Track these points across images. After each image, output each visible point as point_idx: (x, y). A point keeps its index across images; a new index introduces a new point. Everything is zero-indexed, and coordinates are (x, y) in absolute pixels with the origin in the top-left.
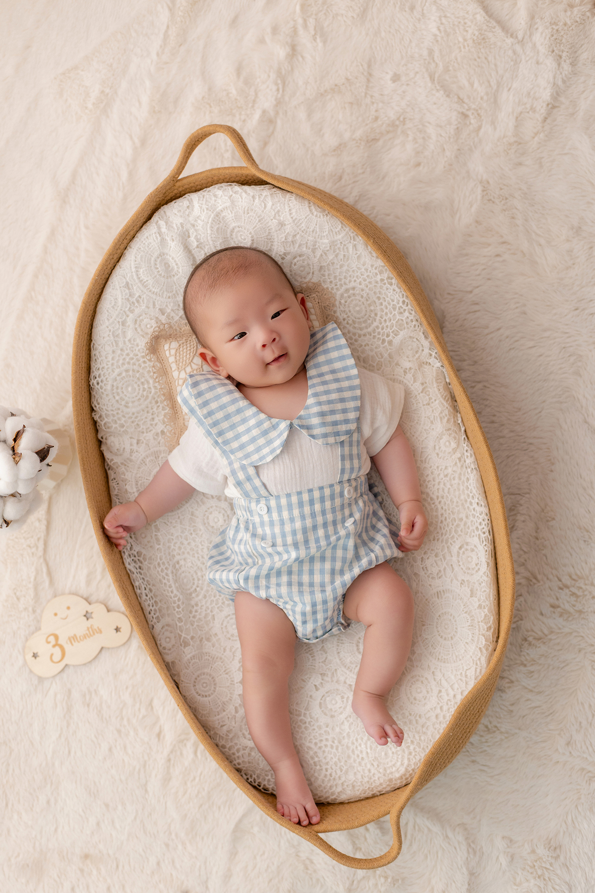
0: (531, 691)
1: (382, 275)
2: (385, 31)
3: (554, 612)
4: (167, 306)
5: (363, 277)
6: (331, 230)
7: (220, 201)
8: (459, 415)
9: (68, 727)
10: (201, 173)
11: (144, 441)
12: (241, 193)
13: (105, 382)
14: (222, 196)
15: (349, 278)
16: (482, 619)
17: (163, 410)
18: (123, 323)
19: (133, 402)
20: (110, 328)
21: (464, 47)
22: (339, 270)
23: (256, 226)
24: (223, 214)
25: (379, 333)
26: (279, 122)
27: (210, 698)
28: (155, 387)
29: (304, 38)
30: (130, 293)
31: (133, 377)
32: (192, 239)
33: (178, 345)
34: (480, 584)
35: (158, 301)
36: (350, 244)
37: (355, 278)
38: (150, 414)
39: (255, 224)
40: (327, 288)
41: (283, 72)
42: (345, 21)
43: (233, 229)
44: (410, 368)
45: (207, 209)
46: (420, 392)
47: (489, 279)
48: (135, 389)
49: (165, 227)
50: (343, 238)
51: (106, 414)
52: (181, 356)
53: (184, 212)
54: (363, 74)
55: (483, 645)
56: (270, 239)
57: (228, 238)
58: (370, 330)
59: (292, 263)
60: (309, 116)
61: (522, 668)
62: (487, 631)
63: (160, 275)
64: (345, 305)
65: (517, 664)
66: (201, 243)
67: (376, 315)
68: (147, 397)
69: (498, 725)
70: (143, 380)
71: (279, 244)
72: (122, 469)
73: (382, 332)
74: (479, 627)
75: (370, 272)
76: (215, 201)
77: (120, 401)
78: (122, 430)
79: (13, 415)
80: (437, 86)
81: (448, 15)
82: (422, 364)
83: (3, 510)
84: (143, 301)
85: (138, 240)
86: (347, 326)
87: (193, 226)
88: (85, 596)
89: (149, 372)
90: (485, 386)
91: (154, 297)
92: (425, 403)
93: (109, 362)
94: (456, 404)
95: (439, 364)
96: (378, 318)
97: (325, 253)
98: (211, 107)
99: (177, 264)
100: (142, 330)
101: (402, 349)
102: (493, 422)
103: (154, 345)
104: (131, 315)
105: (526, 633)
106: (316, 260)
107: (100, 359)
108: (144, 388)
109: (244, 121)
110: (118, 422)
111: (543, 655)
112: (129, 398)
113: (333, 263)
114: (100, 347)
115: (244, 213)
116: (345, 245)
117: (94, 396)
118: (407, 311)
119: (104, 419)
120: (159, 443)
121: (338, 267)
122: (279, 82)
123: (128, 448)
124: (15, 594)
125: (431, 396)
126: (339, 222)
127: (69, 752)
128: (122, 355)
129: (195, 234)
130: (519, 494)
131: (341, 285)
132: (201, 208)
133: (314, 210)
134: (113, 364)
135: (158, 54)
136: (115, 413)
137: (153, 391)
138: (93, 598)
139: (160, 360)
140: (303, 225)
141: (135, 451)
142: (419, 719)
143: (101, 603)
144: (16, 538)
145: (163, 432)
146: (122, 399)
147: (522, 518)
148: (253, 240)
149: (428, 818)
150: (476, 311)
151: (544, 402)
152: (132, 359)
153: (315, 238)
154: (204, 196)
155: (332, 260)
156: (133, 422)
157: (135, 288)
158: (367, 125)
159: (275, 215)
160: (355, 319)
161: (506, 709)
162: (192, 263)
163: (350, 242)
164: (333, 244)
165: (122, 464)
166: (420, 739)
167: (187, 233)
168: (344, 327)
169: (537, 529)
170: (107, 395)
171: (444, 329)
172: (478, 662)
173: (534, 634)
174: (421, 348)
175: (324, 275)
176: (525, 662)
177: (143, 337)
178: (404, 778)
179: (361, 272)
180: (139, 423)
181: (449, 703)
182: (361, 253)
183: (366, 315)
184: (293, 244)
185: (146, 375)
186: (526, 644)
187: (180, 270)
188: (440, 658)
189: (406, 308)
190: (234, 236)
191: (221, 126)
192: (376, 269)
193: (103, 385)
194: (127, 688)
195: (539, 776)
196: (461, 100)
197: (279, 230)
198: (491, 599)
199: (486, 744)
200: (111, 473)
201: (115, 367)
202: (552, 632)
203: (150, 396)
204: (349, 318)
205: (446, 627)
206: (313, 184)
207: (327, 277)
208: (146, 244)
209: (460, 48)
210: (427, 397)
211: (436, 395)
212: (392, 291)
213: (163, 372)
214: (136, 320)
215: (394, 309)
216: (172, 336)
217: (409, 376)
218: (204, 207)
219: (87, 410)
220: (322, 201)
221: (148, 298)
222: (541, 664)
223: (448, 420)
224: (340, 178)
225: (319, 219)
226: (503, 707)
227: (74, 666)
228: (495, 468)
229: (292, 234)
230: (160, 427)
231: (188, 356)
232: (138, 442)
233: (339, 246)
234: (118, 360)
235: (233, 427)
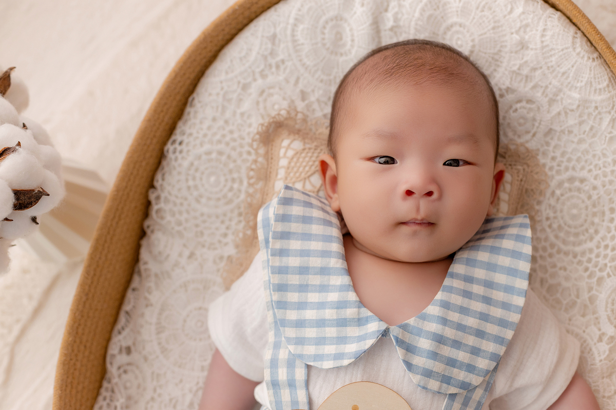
4: (313, 91)
5: (604, 169)
6: (591, 83)
11: (200, 259)
13: (184, 154)
15: (583, 163)
18: (245, 87)
19: (209, 199)
20: (224, 84)
22: (574, 146)
23: (485, 33)
25: (589, 260)
28: (247, 192)
30: (272, 50)
31: (224, 165)
32: (390, 15)
33: (302, 148)
35: (304, 78)
37: (592, 167)
38: (224, 226)
40: (544, 165)
43: (452, 26)
48: (220, 183)
51: (166, 197)
56: (497, 60)
57: (438, 35)
58: (578, 249)
59: (511, 107)
63: (324, 45)
64: (558, 199)
66: (397, 27)
67: (596, 232)
68: (231, 201)
70: (235, 175)
71: (507, 73)
72: (151, 284)
73: (594, 260)
78: (177, 228)
86: (548, 230)
89: (249, 168)
96: (597, 238)
97: (566, 113)
99: (353, 40)
103: (271, 134)
104: (260, 81)
106: (548, 116)
107: (193, 122)
108: (232, 187)
112: (206, 190)
113: (570, 132)
115: (477, 8)
116: (600, 113)
117: (163, 169)
119: (160, 203)
120: (218, 271)
121: (576, 140)
123: (173, 257)
126: (606, 77)
128: (224, 129)
129: (396, 10)
131: (567, 169)
133: (578, 45)
134: (205, 135)
136: (178, 201)
137: (243, 196)
139: (269, 158)
140: (553, 59)
141: (181, 266)
145: (229, 257)
146: (196, 187)
148: (472, 52)
153: (562, 84)
155: (571, 126)
156: (197, 226)
157: (282, 46)
159: (520, 28)
160: (563, 225)
163: (610, 113)
164: (584, 103)
165: (156, 275)
167: (385, 4)
168: (543, 230)
170: (179, 173)
175: (548, 144)
177: (262, 116)
179: (605, 162)
180: (204, 231)
183: (582, 225)
184: (526, 81)
185: (244, 171)
187: (353, 52)
190: (448, 36)
193: (180, 156)
197: (516, 52)
201: (206, 140)
203: (236, 201)
204: (556, 220)
207: (551, 148)
213: (265, 175)
214: (263, 92)
216: (300, 133)
221: (293, 68)
229: (532, 65)
230: (230, 250)
231: (307, 168)
232: (191, 255)
233: (591, 110)
234: (215, 134)
235: (303, 288)
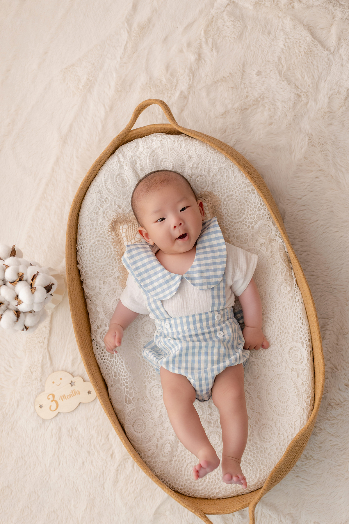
0: (333, 435)
1: (248, 188)
2: (253, 46)
3: (347, 389)
4: (122, 204)
5: (237, 188)
6: (219, 161)
7: (154, 144)
8: (292, 271)
9: (59, 449)
10: (144, 127)
11: (108, 282)
12: (167, 139)
13: (86, 247)
14: (156, 141)
15: (229, 189)
16: (304, 391)
17: (119, 264)
18: (97, 213)
19: (101, 259)
20: (89, 216)
21: (299, 56)
22: (223, 185)
23: (175, 158)
24: (156, 151)
25: (246, 222)
26: (190, 98)
27: (142, 434)
28: (114, 250)
29: (206, 50)
30: (101, 196)
31: (102, 245)
32: (138, 165)
33: (128, 227)
34: (303, 371)
35: (117, 201)
36: (230, 169)
38: (111, 267)
39: (175, 157)
40: (216, 195)
41: (193, 69)
42: (229, 40)
43: (162, 160)
44: (264, 243)
45: (147, 148)
46: (269, 257)
47: (312, 191)
48: (103, 252)
49: (122, 158)
50: (226, 166)
51: (85, 266)
52: (129, 233)
53: (133, 149)
54: (240, 70)
55: (305, 407)
56: (183, 166)
57: (159, 165)
58: (241, 220)
59: (196, 180)
60: (208, 95)
61: (327, 421)
62: (307, 398)
63: (119, 186)
64: (226, 205)
65: (324, 419)
66: (143, 168)
67: (245, 211)
68: (110, 256)
69: (312, 455)
70: (107, 247)
71: (189, 169)
72: (94, 299)
73: (248, 221)
74: (302, 396)
75: (242, 186)
76: (152, 143)
77: (94, 259)
78: (95, 275)
79: (31, 265)
80: (283, 78)
81: (290, 37)
82: (271, 241)
83: (24, 321)
84: (108, 201)
85: (106, 165)
86: (228, 217)
87: (139, 157)
88: (71, 372)
89: (111, 242)
90: (308, 254)
91: (115, 199)
92: (272, 264)
93: (88, 235)
94: (291, 264)
95: (281, 241)
96: (246, 213)
97: (215, 175)
98: (151, 89)
99: (129, 180)
100: (108, 217)
101: (260, 232)
102: (312, 275)
103: (114, 226)
104: (101, 209)
105: (330, 401)
106: (210, 178)
107: (83, 234)
108: (108, 251)
109: (170, 97)
110: (93, 271)
111: (340, 414)
112: (99, 257)
113: (220, 181)
114: (83, 227)
115: (169, 150)
116: (227, 170)
117: (79, 255)
118: (263, 209)
119: (84, 269)
120: (116, 283)
121: (223, 183)
122: (191, 75)
123: (98, 285)
124: (30, 370)
125: (276, 259)
126: (224, 157)
127: (59, 464)
128: (96, 232)
129: (140, 162)
130: (327, 318)
131: (225, 193)
132: (143, 147)
133: (209, 150)
134: (90, 237)
135: (121, 58)
136: (91, 265)
137: (113, 253)
138: (76, 374)
139: (117, 235)
140: (203, 158)
141: (102, 288)
142: (266, 450)
143: (80, 376)
144: (32, 337)
145: (118, 277)
146: (95, 257)
147: (329, 332)
148: (173, 166)
149: (270, 510)
150: (303, 210)
151: (343, 264)
152: (102, 234)
153: (210, 166)
154: (145, 140)
155: (219, 178)
156: (101, 271)
157: (104, 193)
158: (241, 100)
159: (187, 152)
160: (232, 213)
161: (317, 445)
162: (137, 179)
163: (230, 168)
164: (220, 169)
165: (94, 295)
166: (267, 462)
167: (135, 161)
168: (226, 218)
169: (338, 339)
170: (86, 255)
171: (285, 220)
172: (302, 417)
173: (335, 401)
174: (271, 231)
175: (214, 187)
176: (329, 418)
177: (108, 221)
178: (257, 485)
179: (236, 186)
180: (105, 272)
181: (284, 441)
182: (236, 175)
183: (239, 211)
184: (197, 169)
185: (109, 243)
186: (330, 407)
187: (131, 183)
188: (279, 414)
189: (263, 207)
190: (162, 164)
191: (156, 100)
192: (245, 184)
193: (84, 249)
194: (94, 427)
195: (336, 487)
196: (297, 87)
198: (310, 380)
199: (305, 466)
200: (88, 300)
201: (91, 239)
202: (345, 401)
203: (112, 256)
204: (229, 213)
205: (283, 395)
206: (209, 134)
207: (216, 188)
208: (111, 167)
209: (297, 56)
210: (274, 260)
211: (279, 259)
212: (254, 197)
213: (118, 242)
214: (104, 212)
215: (255, 208)
216: (125, 221)
217: (264, 248)
218: (145, 146)
219: (74, 264)
220: (214, 144)
221: (111, 199)
222: (338, 419)
223: (286, 274)
224: (225, 131)
225: (212, 155)
226: (315, 444)
227: (63, 413)
228: (313, 303)
229: (196, 163)
230: (117, 274)
231: (133, 233)
232: (104, 281)
233: (223, 170)
234: (94, 235)
235: (149, 277)
